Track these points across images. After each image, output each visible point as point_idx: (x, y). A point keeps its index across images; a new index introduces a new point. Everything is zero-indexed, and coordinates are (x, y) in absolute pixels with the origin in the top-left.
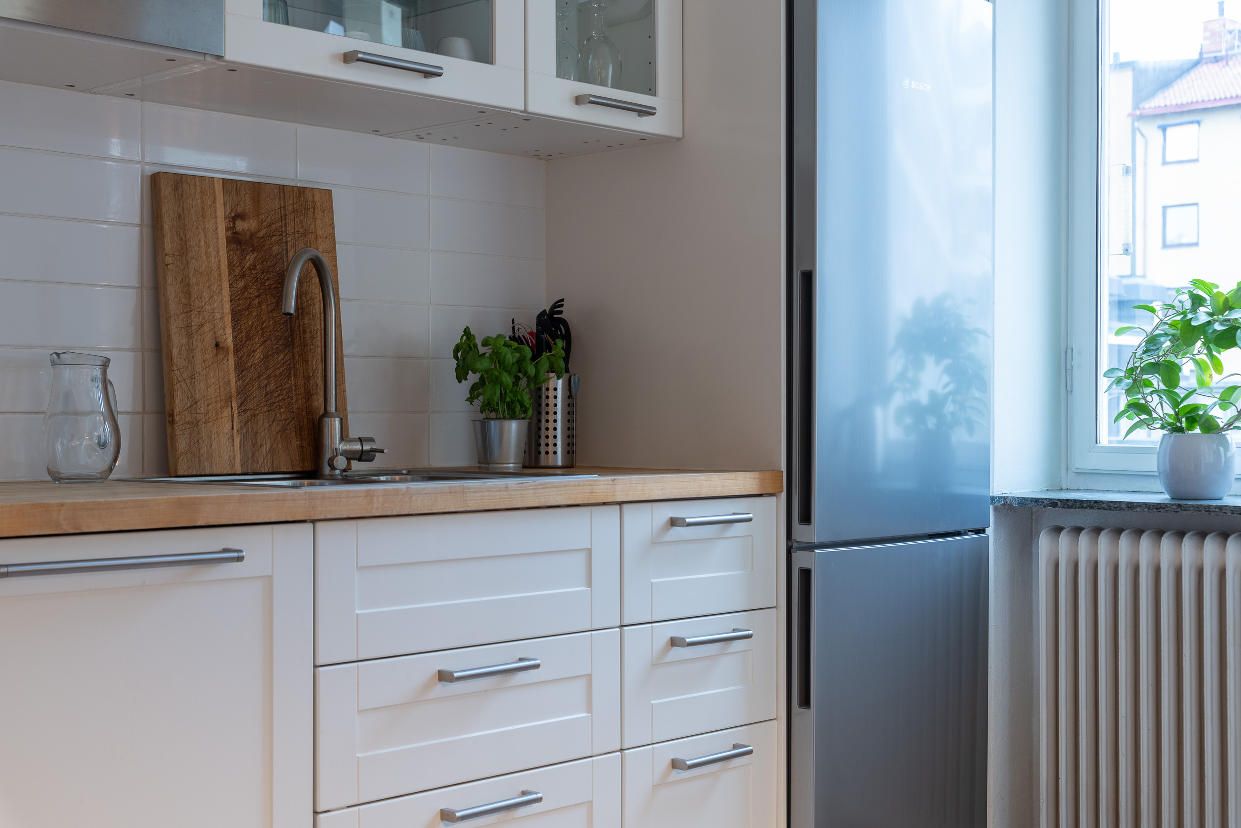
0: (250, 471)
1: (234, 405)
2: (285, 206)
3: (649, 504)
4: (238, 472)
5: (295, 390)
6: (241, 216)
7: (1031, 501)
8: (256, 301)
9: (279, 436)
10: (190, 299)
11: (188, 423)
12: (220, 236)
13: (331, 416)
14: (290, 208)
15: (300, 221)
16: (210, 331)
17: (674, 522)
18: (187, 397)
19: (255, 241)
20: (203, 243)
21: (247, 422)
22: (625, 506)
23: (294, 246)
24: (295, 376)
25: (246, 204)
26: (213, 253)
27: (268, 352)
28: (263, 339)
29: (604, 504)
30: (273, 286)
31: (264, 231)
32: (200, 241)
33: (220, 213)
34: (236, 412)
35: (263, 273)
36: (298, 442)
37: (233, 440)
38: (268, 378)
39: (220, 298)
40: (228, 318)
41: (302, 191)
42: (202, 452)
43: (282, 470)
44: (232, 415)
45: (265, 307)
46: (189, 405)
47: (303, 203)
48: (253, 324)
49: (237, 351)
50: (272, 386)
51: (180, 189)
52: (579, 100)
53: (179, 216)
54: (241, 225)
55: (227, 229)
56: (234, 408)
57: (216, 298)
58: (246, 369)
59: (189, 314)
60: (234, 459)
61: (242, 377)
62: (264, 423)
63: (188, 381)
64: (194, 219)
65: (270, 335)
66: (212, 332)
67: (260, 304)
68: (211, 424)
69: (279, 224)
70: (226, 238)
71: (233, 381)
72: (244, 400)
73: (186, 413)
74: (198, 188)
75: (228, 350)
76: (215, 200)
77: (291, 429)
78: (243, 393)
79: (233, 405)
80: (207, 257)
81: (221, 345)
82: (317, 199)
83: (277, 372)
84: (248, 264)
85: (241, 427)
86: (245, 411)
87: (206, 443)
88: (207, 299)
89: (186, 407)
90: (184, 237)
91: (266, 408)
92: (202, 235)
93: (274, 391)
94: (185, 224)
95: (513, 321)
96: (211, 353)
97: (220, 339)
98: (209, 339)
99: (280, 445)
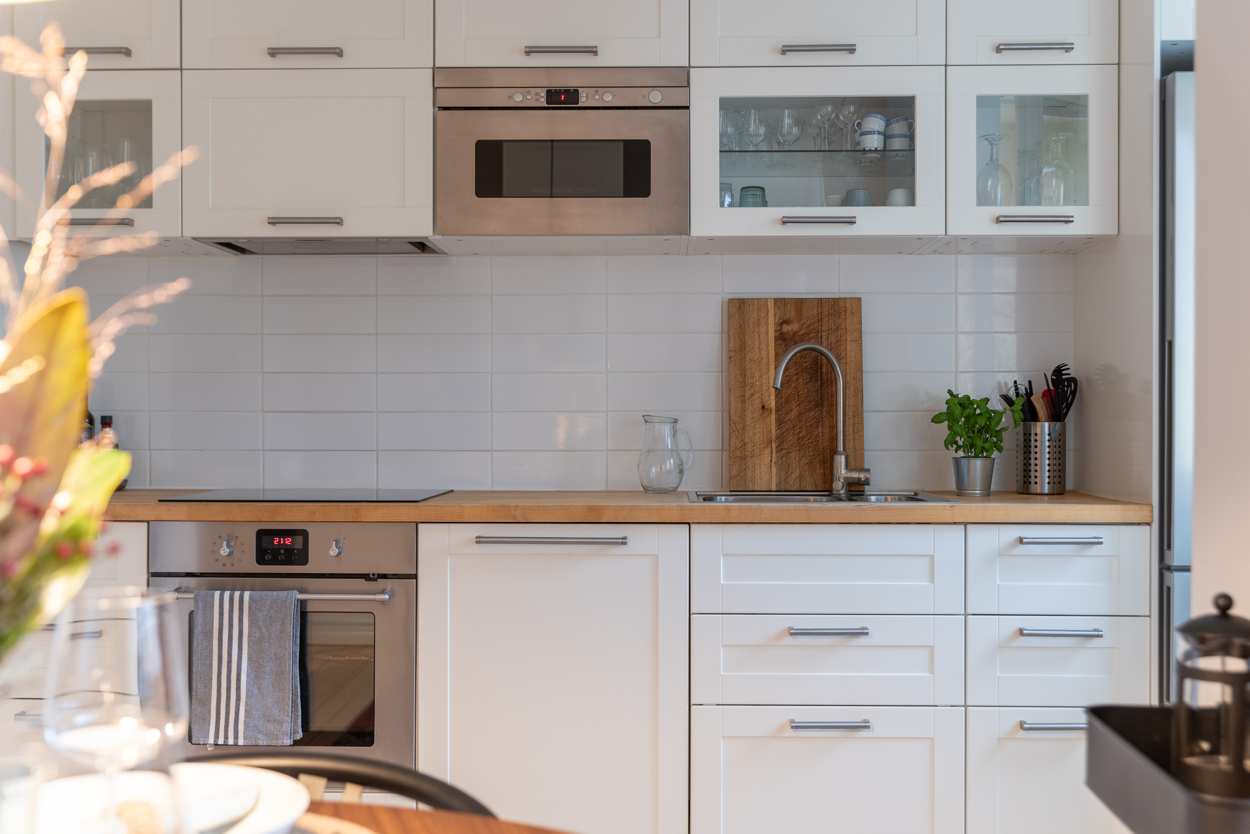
0: (782, 489)
1: (774, 446)
2: (822, 313)
4: (773, 490)
5: (822, 436)
6: (787, 322)
8: (795, 377)
9: (806, 467)
10: (745, 378)
11: (739, 457)
12: (770, 336)
13: (840, 454)
14: (826, 313)
15: (834, 321)
16: (758, 398)
17: (1021, 541)
18: (739, 441)
19: (797, 338)
20: (757, 342)
21: (782, 457)
22: (969, 526)
23: (827, 338)
24: (822, 427)
25: (791, 313)
26: (764, 348)
27: (802, 410)
28: (798, 402)
30: (809, 367)
31: (804, 331)
32: (755, 341)
33: (771, 321)
34: (774, 451)
35: (801, 358)
36: (822, 471)
37: (771, 469)
38: (801, 428)
39: (768, 377)
40: (773, 390)
41: (836, 301)
42: (747, 476)
43: (808, 489)
44: (772, 452)
45: (802, 381)
46: (740, 446)
47: (837, 309)
48: (791, 392)
49: (777, 410)
50: (803, 433)
51: (742, 308)
52: (998, 220)
53: (741, 326)
54: (786, 328)
55: (776, 331)
56: (773, 448)
57: (764, 377)
58: (784, 422)
59: (744, 388)
60: (771, 482)
61: (781, 428)
62: (795, 458)
63: (739, 431)
64: (751, 327)
65: (804, 399)
66: (760, 399)
67: (798, 379)
68: (755, 458)
69: (816, 325)
70: (775, 337)
71: (774, 431)
72: (781, 443)
73: (738, 451)
74: (756, 307)
75: (771, 410)
76: (767, 313)
77: (816, 462)
78: (781, 439)
79: (773, 446)
80: (760, 351)
81: (766, 407)
82: (848, 305)
83: (808, 424)
85: (778, 460)
86: (782, 450)
87: (751, 470)
88: (757, 378)
89: (738, 448)
90: (743, 339)
91: (798, 448)
92: (757, 336)
93: (805, 437)
94: (744, 331)
95: (1015, 382)
96: (757, 414)
97: (765, 403)
98: (757, 404)
99: (807, 473)
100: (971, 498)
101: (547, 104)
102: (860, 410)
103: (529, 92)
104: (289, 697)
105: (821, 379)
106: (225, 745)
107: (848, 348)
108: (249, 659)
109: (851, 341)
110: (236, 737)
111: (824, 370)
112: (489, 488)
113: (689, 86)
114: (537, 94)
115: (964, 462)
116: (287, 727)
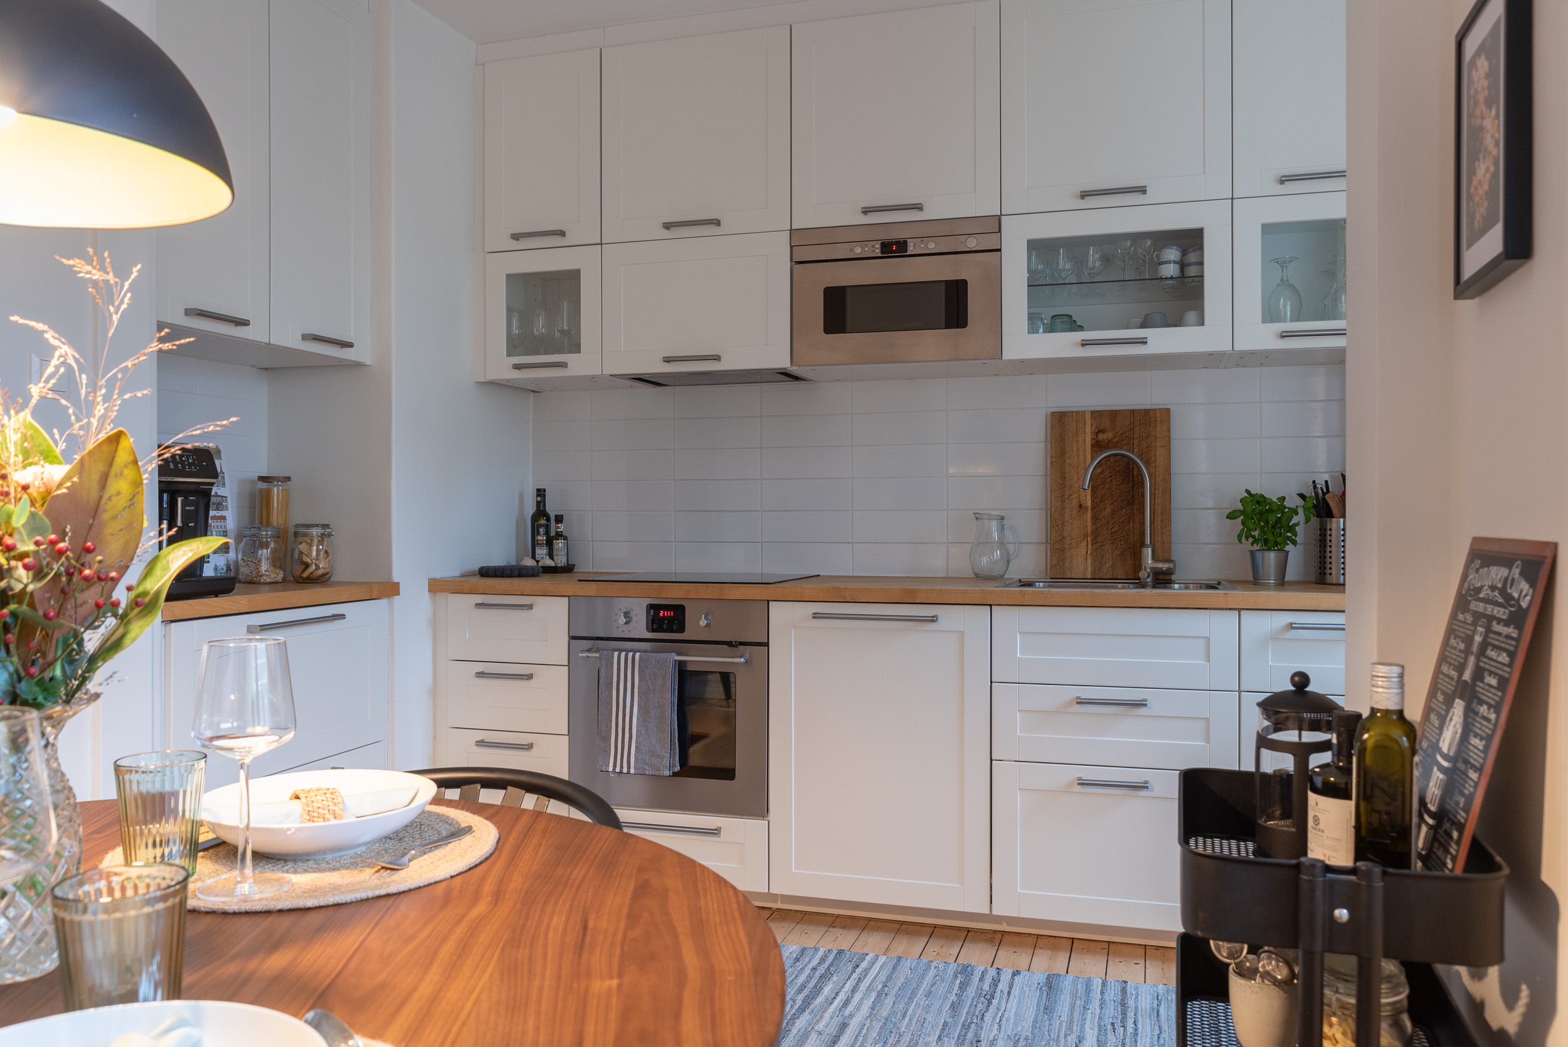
0: (1096, 577)
1: (1089, 539)
2: (1133, 422)
3: (1269, 612)
4: (1088, 577)
5: (1133, 531)
6: (1102, 431)
8: (1109, 479)
9: (1119, 558)
10: (1065, 480)
11: (1058, 549)
12: (1087, 444)
13: (1147, 547)
14: (1138, 422)
15: (1145, 430)
16: (1076, 498)
17: (1291, 626)
18: (1060, 535)
19: (1109, 444)
20: (1075, 449)
21: (1097, 549)
22: (1242, 612)
23: (1139, 445)
24: (1133, 522)
25: (1106, 424)
26: (1082, 454)
27: (1115, 508)
28: (1111, 501)
29: (1230, 609)
30: (1122, 470)
31: (1115, 439)
32: (1073, 448)
33: (1088, 430)
34: (1090, 544)
35: (1114, 459)
37: (1087, 559)
38: (1114, 523)
40: (1089, 491)
41: (1147, 412)
42: (1066, 565)
43: (1119, 577)
44: (1087, 545)
45: (1115, 482)
46: (1059, 539)
47: (1147, 419)
48: (1106, 493)
49: (1093, 508)
50: (1116, 528)
51: (1063, 420)
52: (1283, 336)
53: (1061, 435)
54: (1101, 437)
55: (1092, 439)
56: (1089, 542)
58: (1099, 519)
59: (1064, 489)
60: (1087, 570)
61: (1096, 524)
62: (1108, 550)
63: (1060, 526)
64: (1071, 436)
65: (1117, 499)
66: (1078, 499)
67: (1111, 481)
68: (1073, 550)
69: (1128, 433)
70: (1091, 444)
71: (1089, 526)
72: (1096, 537)
73: (1057, 544)
74: (1075, 419)
75: (1087, 508)
76: (1085, 424)
77: (1126, 554)
78: (1096, 534)
80: (1078, 457)
81: (1083, 506)
82: (1158, 415)
83: (1121, 520)
85: (1093, 552)
86: (1097, 543)
87: (1069, 561)
88: (1075, 480)
89: (1057, 541)
90: (1064, 447)
91: (1110, 542)
92: (1075, 444)
93: (1117, 531)
94: (1064, 440)
95: (1314, 482)
96: (1075, 512)
97: (1082, 503)
98: (1075, 502)
99: (1119, 563)
100: (1266, 587)
101: (882, 254)
102: (1168, 508)
103: (866, 245)
104: (668, 738)
105: (1133, 481)
106: (621, 772)
107: (1158, 453)
108: (639, 706)
109: (1160, 447)
110: (629, 767)
111: (1135, 473)
112: (851, 574)
113: (1000, 231)
114: (873, 246)
115: (1259, 555)
116: (666, 761)
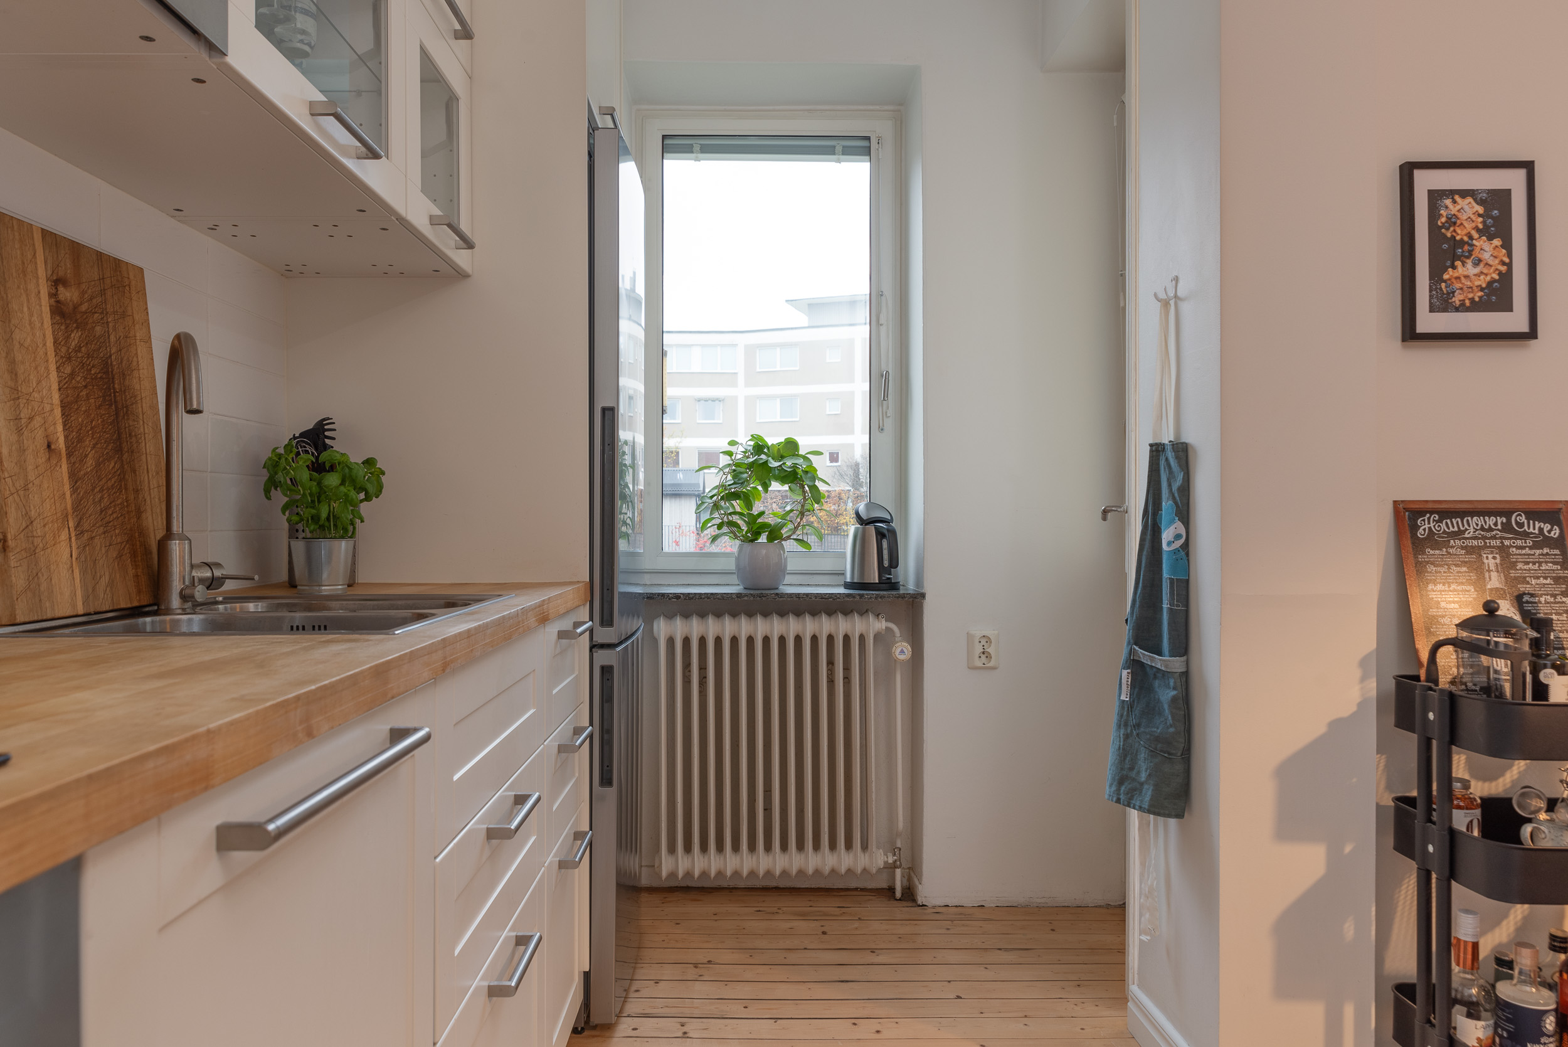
0: (92, 611)
1: (71, 524)
2: (103, 278)
4: (79, 612)
5: (127, 506)
6: (63, 282)
7: (658, 596)
8: (84, 393)
9: (116, 564)
10: (17, 381)
11: (25, 550)
12: (43, 303)
13: (177, 538)
14: (109, 280)
15: (118, 299)
16: (41, 426)
18: (22, 515)
19: (78, 316)
20: (25, 309)
21: (85, 547)
23: (115, 328)
24: (126, 489)
25: (66, 269)
26: (38, 324)
27: (100, 457)
28: (93, 442)
30: (99, 376)
31: (86, 305)
32: (22, 306)
33: (42, 271)
34: (73, 535)
35: (88, 358)
36: (134, 571)
37: (73, 571)
38: (101, 491)
39: (48, 384)
40: (58, 412)
41: (117, 264)
42: (42, 589)
44: (70, 538)
45: (93, 401)
46: (24, 525)
47: (120, 279)
48: (83, 421)
49: (69, 455)
50: (106, 501)
54: (65, 294)
55: (50, 295)
56: (71, 530)
57: (44, 383)
58: (80, 479)
59: (17, 402)
60: (76, 596)
61: (77, 489)
62: (101, 547)
63: (21, 493)
64: (14, 274)
65: (100, 437)
66: (43, 429)
67: (87, 397)
68: (49, 550)
69: (99, 299)
70: (50, 306)
71: (68, 494)
72: (81, 519)
73: (22, 535)
74: (15, 234)
75: (60, 451)
76: (35, 254)
77: (126, 554)
78: (79, 512)
79: (70, 526)
80: (32, 328)
81: (53, 447)
82: (132, 276)
83: (110, 484)
84: (73, 344)
85: (80, 554)
86: (82, 532)
87: (45, 577)
88: (35, 384)
89: (21, 529)
90: (5, 297)
91: (102, 530)
92: (26, 297)
93: (108, 508)
96: (43, 456)
97: (51, 439)
98: (39, 437)
99: (118, 575)
105: (115, 401)
107: (140, 352)
109: (141, 341)
111: (116, 386)
